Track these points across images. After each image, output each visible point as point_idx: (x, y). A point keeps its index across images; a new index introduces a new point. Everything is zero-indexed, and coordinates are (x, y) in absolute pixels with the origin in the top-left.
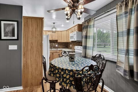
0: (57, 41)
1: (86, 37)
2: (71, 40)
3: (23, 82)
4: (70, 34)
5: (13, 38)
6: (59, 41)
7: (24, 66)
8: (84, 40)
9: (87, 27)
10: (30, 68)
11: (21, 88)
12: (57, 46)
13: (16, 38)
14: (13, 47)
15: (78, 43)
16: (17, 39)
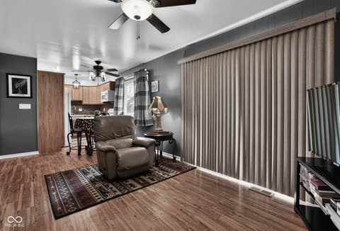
0: (81, 102)
1: (118, 97)
2: (102, 101)
3: (39, 147)
4: (102, 93)
5: (25, 95)
6: (84, 103)
7: (40, 131)
8: (115, 100)
9: (118, 86)
10: (48, 130)
11: (37, 153)
12: (80, 110)
13: (29, 95)
14: (25, 106)
15: (109, 104)
16: (31, 97)
